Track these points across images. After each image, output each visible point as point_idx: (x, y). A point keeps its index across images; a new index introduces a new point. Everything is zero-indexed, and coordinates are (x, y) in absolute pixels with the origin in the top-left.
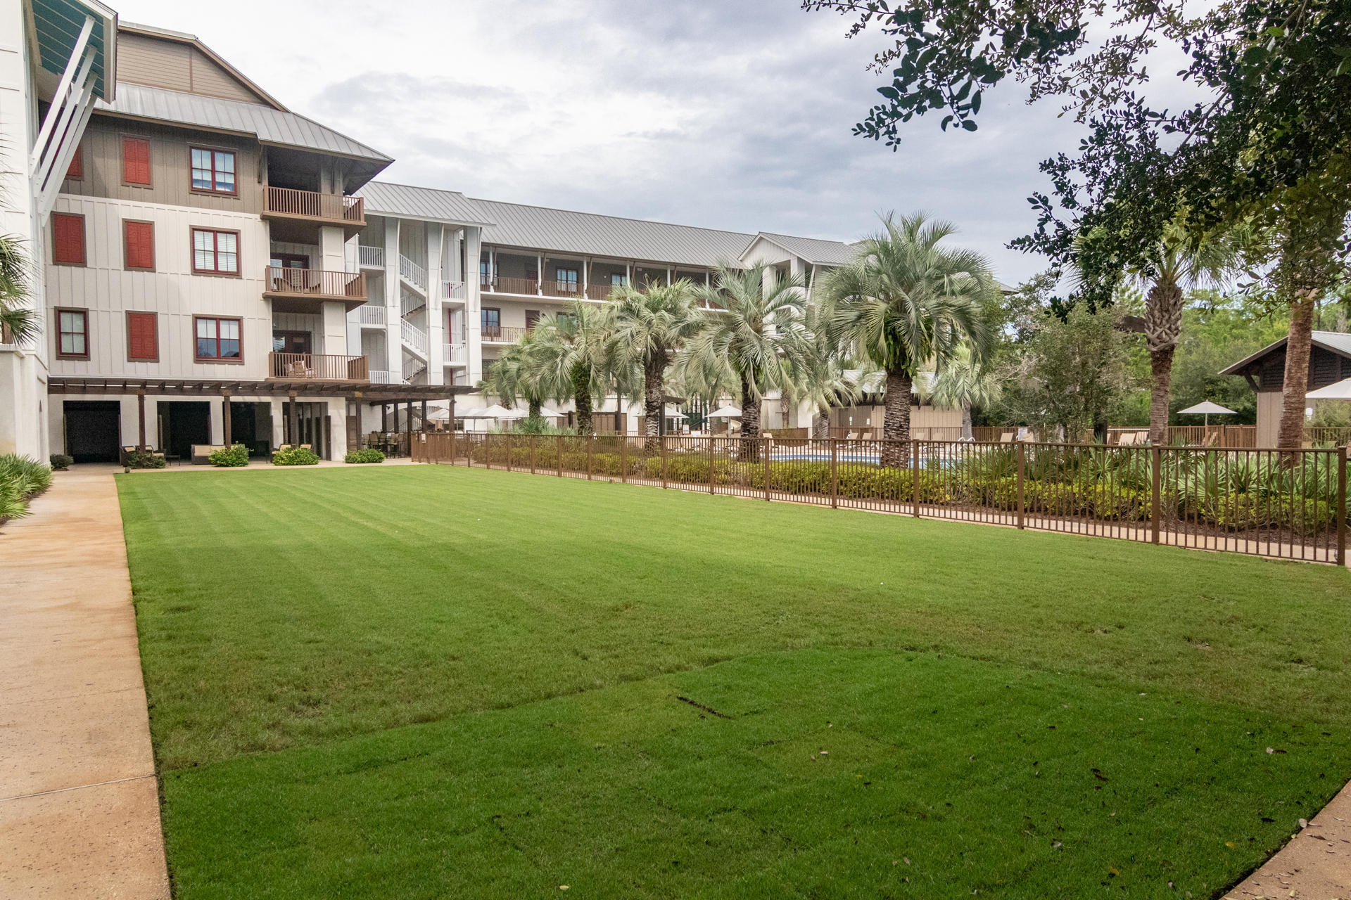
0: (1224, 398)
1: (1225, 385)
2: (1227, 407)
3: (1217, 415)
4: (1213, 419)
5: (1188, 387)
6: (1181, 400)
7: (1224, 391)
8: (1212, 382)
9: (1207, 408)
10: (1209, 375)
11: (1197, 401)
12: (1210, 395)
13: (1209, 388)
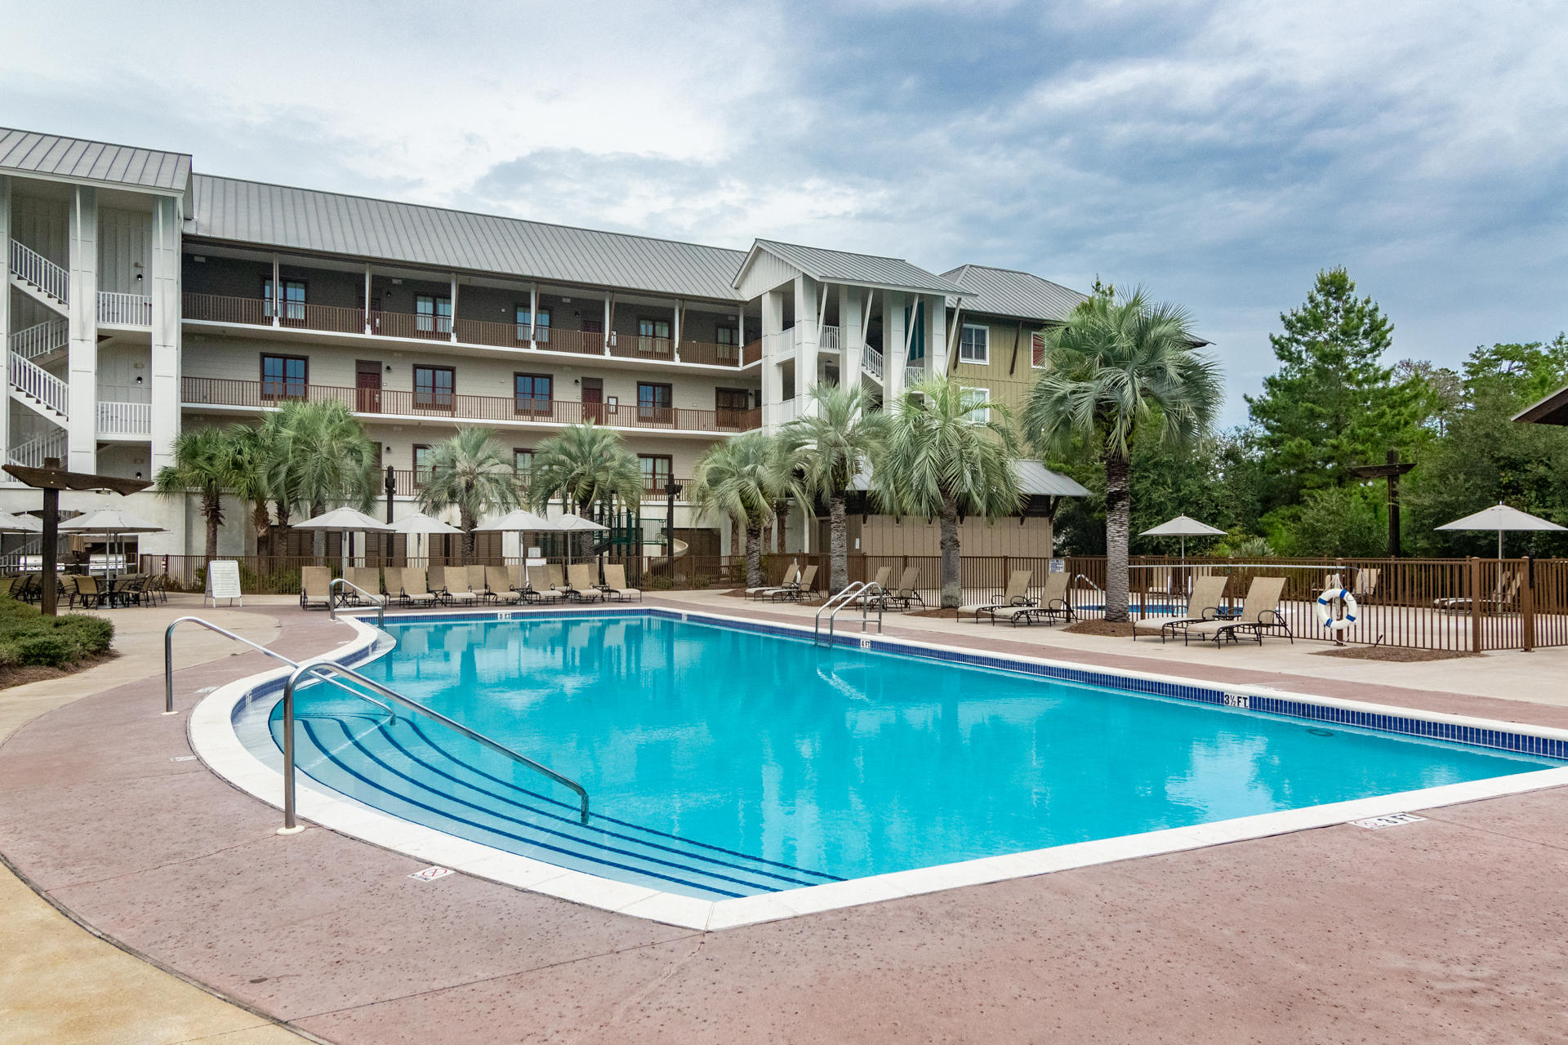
0: (1542, 500)
1: (1542, 470)
2: (1547, 517)
3: (1527, 535)
4: (1517, 541)
5: (1462, 477)
6: (1447, 504)
7: (1542, 484)
8: (1513, 465)
9: (1502, 518)
10: (1507, 450)
11: (1482, 505)
12: (1509, 494)
13: (1507, 477)
